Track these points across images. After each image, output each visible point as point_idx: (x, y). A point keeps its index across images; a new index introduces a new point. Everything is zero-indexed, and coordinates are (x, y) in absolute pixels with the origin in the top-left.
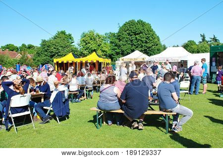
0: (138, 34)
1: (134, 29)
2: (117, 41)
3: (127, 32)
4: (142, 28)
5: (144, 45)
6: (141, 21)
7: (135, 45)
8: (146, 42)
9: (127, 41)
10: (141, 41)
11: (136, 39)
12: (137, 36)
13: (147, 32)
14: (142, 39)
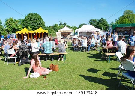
0: (35, 20)
1: (33, 17)
2: (25, 23)
3: (30, 19)
4: (37, 17)
5: (38, 25)
6: (36, 14)
7: (34, 26)
8: (39, 24)
9: (30, 23)
10: (37, 23)
11: (35, 22)
12: (35, 21)
13: (39, 19)
14: (38, 23)
